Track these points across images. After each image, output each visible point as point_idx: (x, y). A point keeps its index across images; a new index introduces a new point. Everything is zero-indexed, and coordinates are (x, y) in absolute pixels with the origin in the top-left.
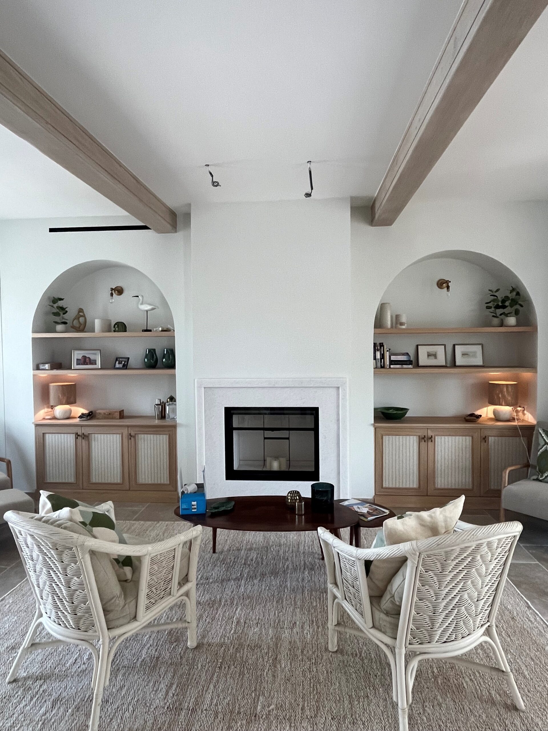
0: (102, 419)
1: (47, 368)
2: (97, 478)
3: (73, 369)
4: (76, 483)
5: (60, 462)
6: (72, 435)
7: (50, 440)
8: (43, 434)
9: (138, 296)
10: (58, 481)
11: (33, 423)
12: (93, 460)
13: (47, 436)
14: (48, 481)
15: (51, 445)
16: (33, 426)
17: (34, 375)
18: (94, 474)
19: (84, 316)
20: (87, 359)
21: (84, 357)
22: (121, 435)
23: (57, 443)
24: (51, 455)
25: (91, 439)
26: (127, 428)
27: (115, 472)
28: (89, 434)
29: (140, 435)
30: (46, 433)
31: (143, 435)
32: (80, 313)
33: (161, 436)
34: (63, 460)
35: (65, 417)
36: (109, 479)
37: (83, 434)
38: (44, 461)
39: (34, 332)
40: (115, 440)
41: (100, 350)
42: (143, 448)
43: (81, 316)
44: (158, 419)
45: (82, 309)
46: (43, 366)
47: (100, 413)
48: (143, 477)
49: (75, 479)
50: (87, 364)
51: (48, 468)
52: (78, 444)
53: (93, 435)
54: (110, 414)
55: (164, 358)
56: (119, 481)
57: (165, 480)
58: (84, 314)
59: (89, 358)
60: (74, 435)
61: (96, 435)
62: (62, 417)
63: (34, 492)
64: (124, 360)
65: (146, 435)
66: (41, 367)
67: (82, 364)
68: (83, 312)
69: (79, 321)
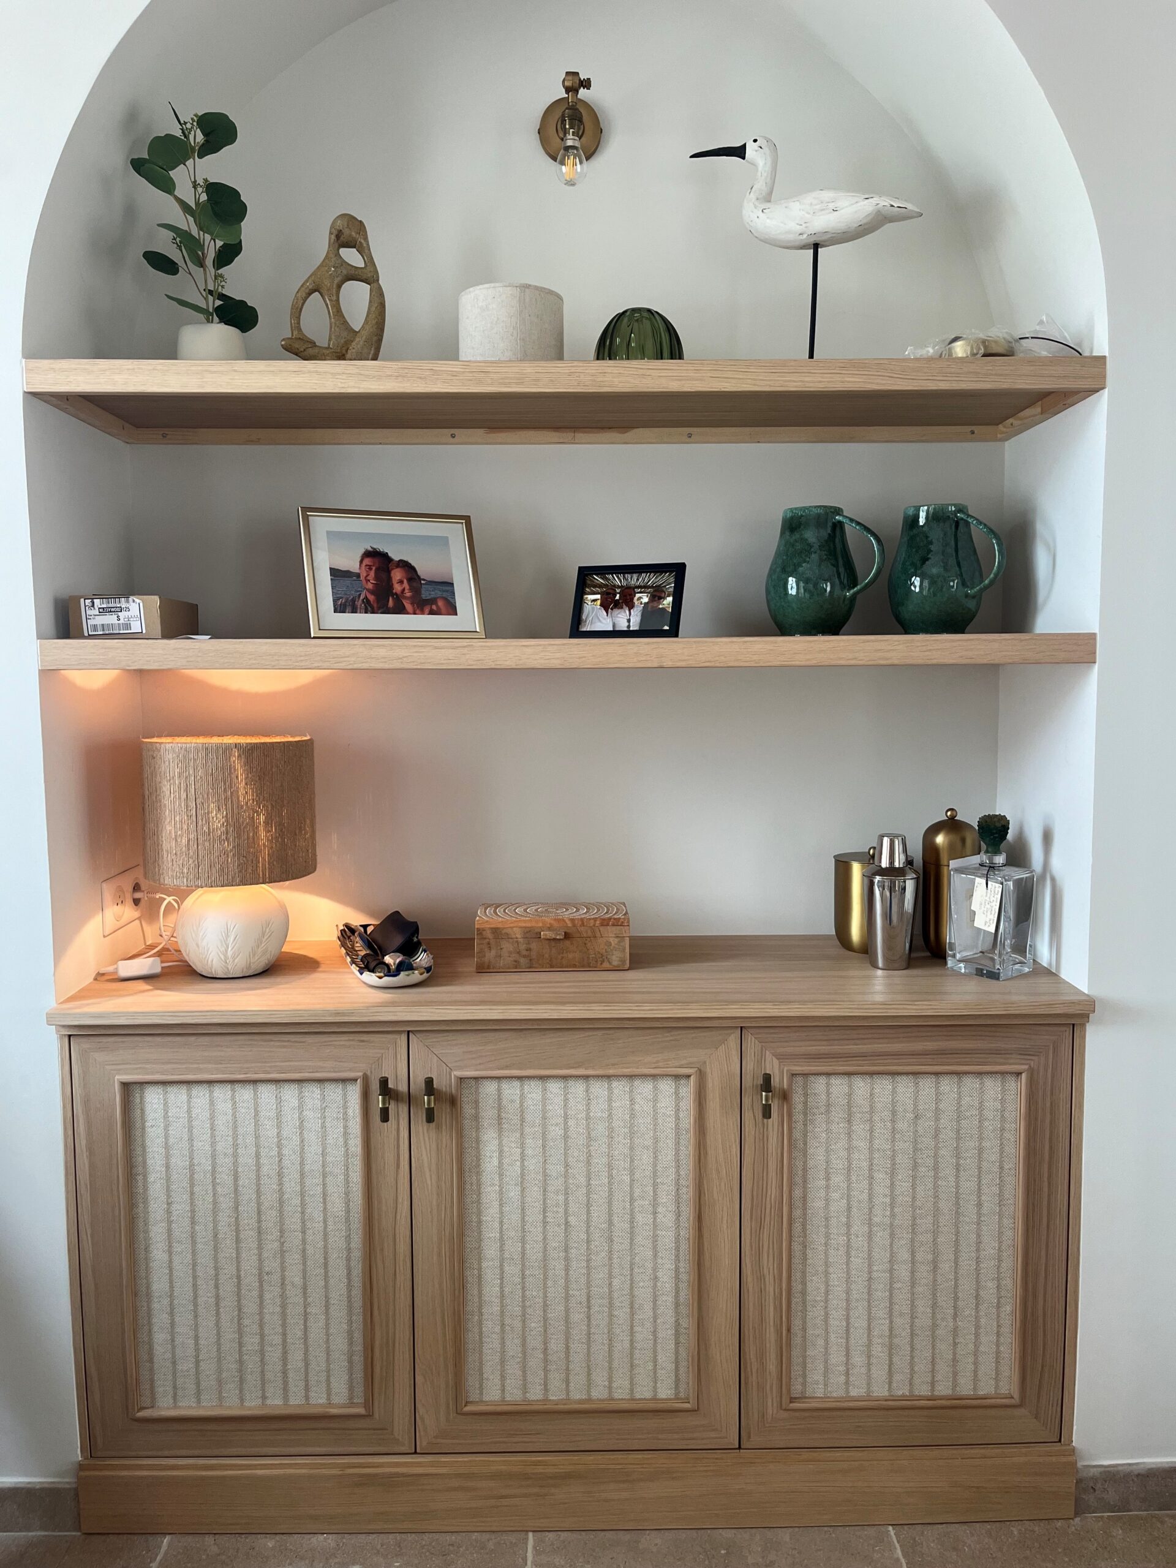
0: (516, 968)
1: (136, 627)
2: (513, 1369)
3: (314, 638)
4: (369, 1416)
5: (250, 1280)
6: (334, 1092)
7: (178, 1130)
8: (126, 1086)
9: (739, 152)
10: (231, 1406)
11: (50, 1019)
12: (490, 1251)
13: (153, 1099)
14: (165, 1408)
15: (179, 1162)
16: (51, 1043)
17: (47, 675)
18: (492, 1343)
19: (368, 276)
20: (397, 575)
21: (378, 560)
22: (688, 1090)
23: (224, 1146)
24: (181, 1229)
25: (476, 1118)
26: (733, 1039)
27: (643, 1334)
28: (461, 1079)
29: (819, 1085)
30: (142, 1084)
31: (839, 1086)
32: (344, 252)
33: (970, 1083)
34: (272, 1264)
35: (259, 964)
36: (600, 1378)
37: (429, 1082)
38: (134, 1277)
39: (33, 350)
40: (644, 1123)
41: (467, 519)
42: (838, 1164)
43: (354, 275)
44: (890, 966)
45: (360, 226)
46: (103, 611)
47: (498, 933)
48: (837, 1358)
49: (359, 1390)
50: (400, 610)
51: (160, 1319)
52: (386, 1156)
53: (490, 1088)
54: (567, 936)
55: (919, 564)
56: (665, 1392)
57: (987, 1367)
58: (370, 261)
59: (405, 565)
60: (354, 1094)
61: (511, 1090)
62: (237, 966)
63: (67, 1481)
64: (651, 579)
65: (861, 1086)
66: (94, 617)
67: (369, 608)
68: (363, 249)
69: (338, 312)
